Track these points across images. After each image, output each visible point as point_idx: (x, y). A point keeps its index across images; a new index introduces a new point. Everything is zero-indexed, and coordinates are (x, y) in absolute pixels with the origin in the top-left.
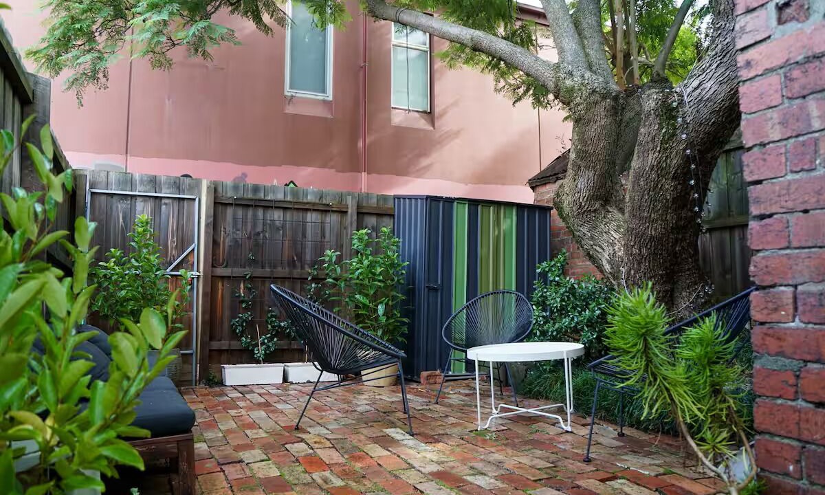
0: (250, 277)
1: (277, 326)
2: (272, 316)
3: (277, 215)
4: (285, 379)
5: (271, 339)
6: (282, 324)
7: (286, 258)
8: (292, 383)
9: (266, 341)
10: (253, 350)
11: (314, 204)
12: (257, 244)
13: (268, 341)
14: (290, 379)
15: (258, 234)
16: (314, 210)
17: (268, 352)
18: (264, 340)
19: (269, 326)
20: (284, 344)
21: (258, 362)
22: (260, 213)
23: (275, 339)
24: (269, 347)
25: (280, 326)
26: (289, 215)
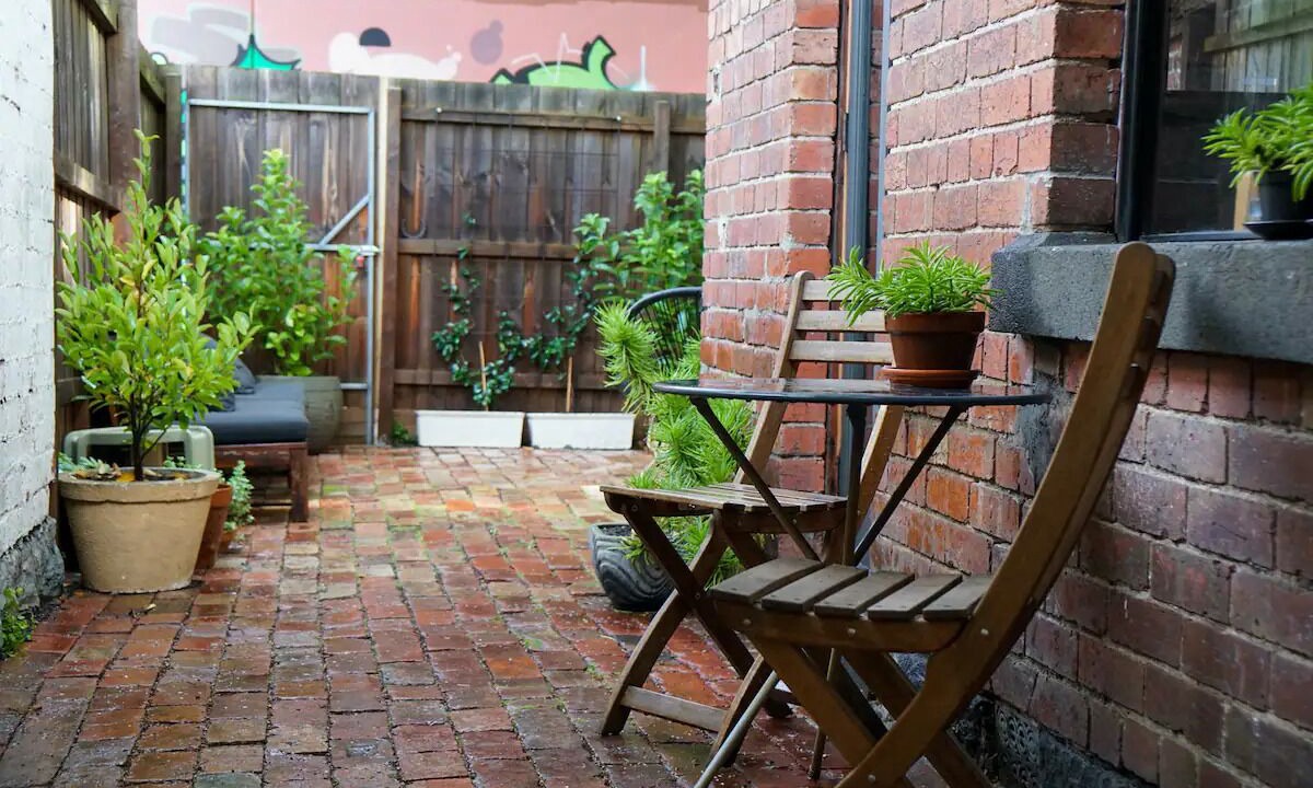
0: (467, 257)
1: (514, 346)
2: (507, 328)
3: (517, 142)
4: (526, 440)
5: (504, 368)
6: (525, 343)
7: (533, 221)
8: (536, 448)
9: (494, 372)
10: (471, 388)
11: (586, 119)
12: (480, 194)
13: (500, 373)
14: (535, 441)
15: (483, 176)
16: (587, 130)
17: (498, 391)
18: (491, 369)
19: (502, 346)
20: (528, 379)
21: (480, 408)
22: (487, 136)
23: (511, 370)
24: (500, 383)
25: (520, 347)
26: (541, 141)
